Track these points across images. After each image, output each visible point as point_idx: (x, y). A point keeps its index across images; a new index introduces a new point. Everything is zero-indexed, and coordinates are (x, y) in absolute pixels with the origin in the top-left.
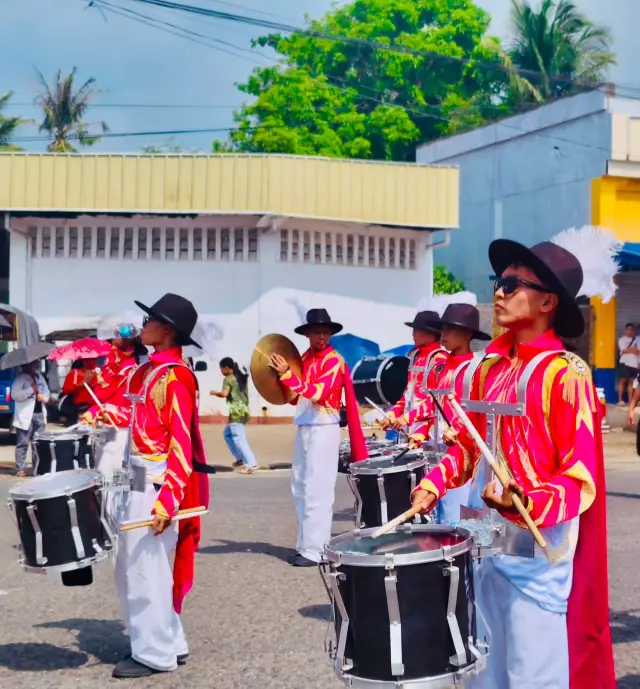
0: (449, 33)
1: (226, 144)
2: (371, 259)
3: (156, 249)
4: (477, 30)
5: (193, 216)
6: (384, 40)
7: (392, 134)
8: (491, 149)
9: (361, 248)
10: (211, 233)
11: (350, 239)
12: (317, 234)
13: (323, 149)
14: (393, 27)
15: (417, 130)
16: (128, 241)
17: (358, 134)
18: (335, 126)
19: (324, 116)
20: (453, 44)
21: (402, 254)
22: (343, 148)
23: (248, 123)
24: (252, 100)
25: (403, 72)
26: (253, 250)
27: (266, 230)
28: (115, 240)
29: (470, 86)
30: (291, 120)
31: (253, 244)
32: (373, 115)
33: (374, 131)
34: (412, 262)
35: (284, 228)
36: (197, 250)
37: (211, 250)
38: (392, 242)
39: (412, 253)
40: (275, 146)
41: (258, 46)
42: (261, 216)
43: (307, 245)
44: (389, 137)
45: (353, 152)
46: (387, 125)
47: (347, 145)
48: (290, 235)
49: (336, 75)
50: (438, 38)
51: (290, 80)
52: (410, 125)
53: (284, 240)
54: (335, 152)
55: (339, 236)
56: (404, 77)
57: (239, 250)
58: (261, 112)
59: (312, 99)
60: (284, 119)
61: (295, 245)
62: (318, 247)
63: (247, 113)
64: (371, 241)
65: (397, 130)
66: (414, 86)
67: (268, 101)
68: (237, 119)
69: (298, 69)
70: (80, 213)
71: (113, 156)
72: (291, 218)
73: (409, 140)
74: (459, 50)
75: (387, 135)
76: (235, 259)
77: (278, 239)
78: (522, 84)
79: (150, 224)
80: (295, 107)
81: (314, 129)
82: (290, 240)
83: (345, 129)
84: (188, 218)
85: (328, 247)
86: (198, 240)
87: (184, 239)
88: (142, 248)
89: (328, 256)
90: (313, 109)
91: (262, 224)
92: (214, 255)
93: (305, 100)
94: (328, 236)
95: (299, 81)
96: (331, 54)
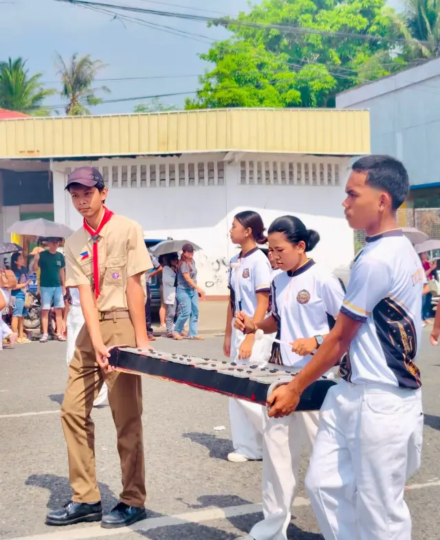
0: (357, 9)
1: (194, 100)
2: (307, 180)
3: (153, 180)
4: (377, 4)
5: (178, 155)
6: (308, 16)
7: (316, 86)
8: (392, 94)
9: (299, 172)
10: (191, 166)
11: (291, 166)
12: (267, 163)
13: (265, 101)
14: (315, 7)
15: (335, 81)
16: (134, 175)
17: (291, 87)
18: (273, 83)
19: (265, 76)
20: (360, 17)
21: (329, 175)
22: (280, 98)
23: (210, 84)
24: (212, 67)
25: (322, 40)
26: (221, 178)
27: (230, 162)
28: (125, 174)
29: (374, 46)
30: (241, 81)
31: (221, 173)
32: (301, 72)
33: (303, 85)
34: (337, 180)
35: (243, 160)
36: (182, 179)
37: (191, 178)
38: (322, 166)
39: (337, 174)
40: (230, 101)
41: (213, 26)
42: (227, 152)
43: (259, 172)
44: (314, 87)
45: (288, 101)
46: (312, 79)
47: (283, 95)
48: (247, 165)
49: (273, 45)
50: (349, 13)
51: (240, 50)
52: (330, 78)
53: (243, 169)
54: (274, 102)
55: (283, 164)
56: (324, 43)
57: (211, 178)
58: (220, 76)
59: (256, 63)
60: (236, 80)
61: (251, 172)
62: (267, 172)
63: (208, 77)
64: (306, 166)
65: (320, 82)
66: (331, 50)
67: (225, 68)
68: (202, 81)
69: (245, 41)
70: (101, 157)
71: (122, 116)
72: (248, 153)
73: (329, 89)
74: (365, 20)
75: (312, 86)
76: (209, 184)
77: (239, 168)
78: (413, 42)
79: (148, 163)
80: (244, 71)
81: (258, 86)
82: (248, 169)
83: (281, 84)
84: (175, 156)
85: (275, 172)
86: (182, 171)
87: (172, 172)
88: (143, 180)
89: (275, 178)
90: (256, 70)
91: (227, 158)
92: (193, 182)
93: (251, 64)
94: (275, 164)
95: (246, 51)
96: (268, 29)
